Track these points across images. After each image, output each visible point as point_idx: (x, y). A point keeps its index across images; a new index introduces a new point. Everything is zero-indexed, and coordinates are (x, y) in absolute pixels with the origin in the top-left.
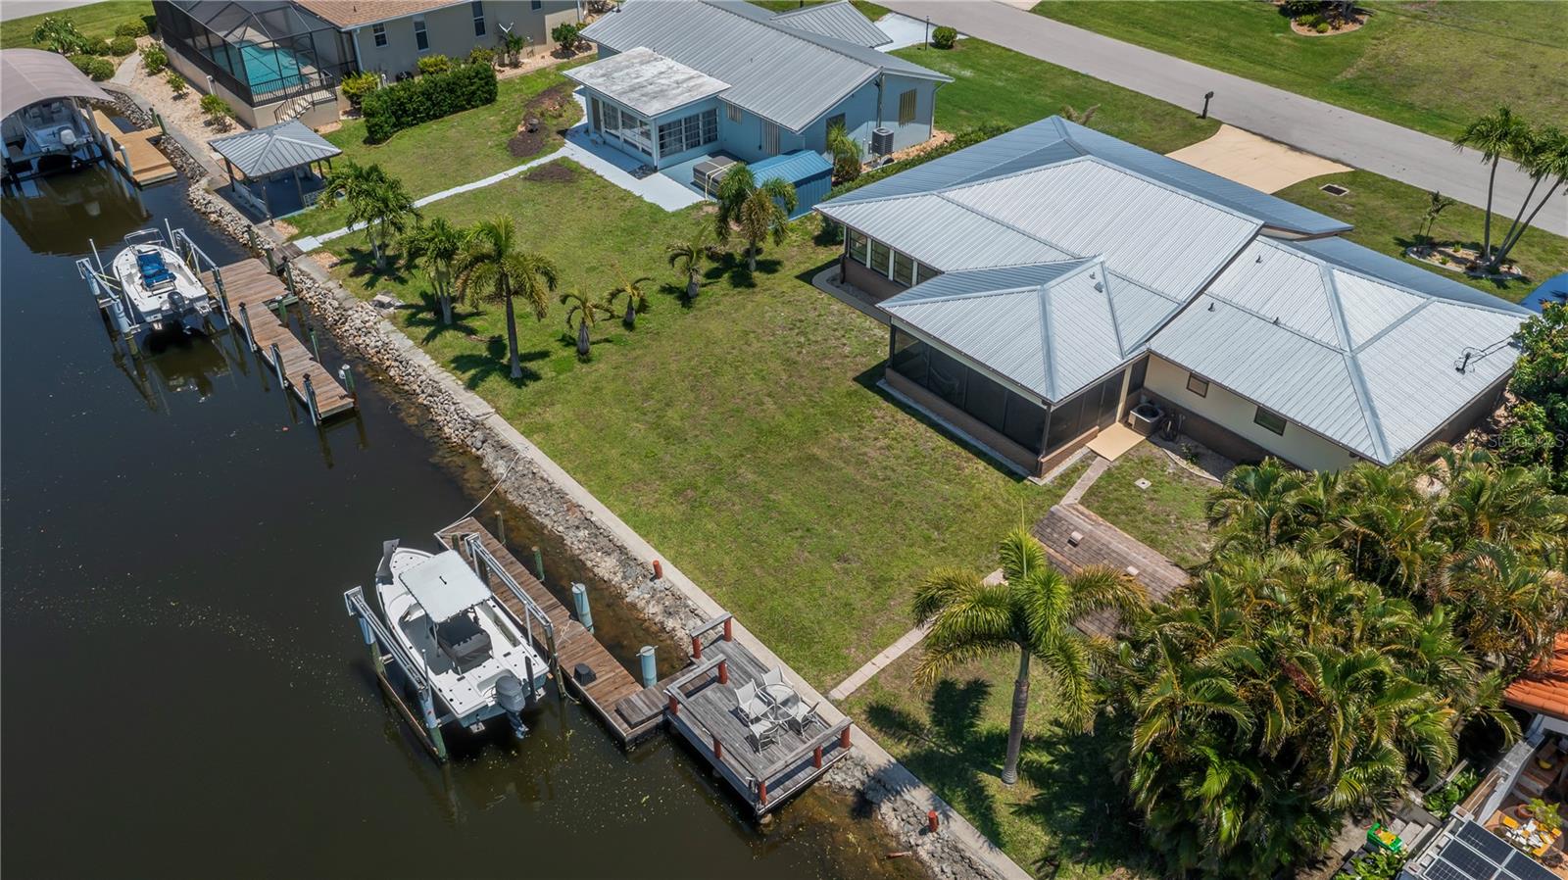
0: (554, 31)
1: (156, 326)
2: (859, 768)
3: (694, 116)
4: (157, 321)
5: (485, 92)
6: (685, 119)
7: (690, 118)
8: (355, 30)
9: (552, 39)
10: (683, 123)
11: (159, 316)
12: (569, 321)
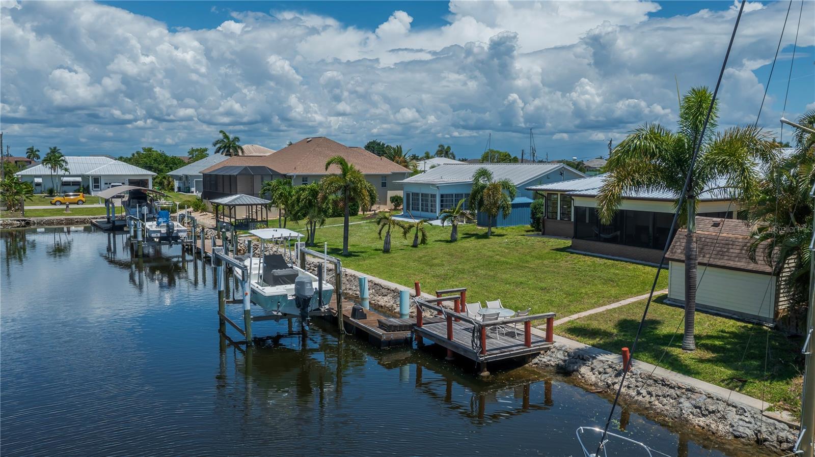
0: (391, 198)
1: (155, 240)
2: (561, 352)
3: (460, 194)
4: (157, 238)
5: (353, 210)
6: (456, 195)
7: (458, 194)
8: (293, 176)
9: (390, 202)
10: (454, 197)
11: (159, 235)
12: (380, 233)
